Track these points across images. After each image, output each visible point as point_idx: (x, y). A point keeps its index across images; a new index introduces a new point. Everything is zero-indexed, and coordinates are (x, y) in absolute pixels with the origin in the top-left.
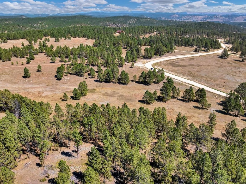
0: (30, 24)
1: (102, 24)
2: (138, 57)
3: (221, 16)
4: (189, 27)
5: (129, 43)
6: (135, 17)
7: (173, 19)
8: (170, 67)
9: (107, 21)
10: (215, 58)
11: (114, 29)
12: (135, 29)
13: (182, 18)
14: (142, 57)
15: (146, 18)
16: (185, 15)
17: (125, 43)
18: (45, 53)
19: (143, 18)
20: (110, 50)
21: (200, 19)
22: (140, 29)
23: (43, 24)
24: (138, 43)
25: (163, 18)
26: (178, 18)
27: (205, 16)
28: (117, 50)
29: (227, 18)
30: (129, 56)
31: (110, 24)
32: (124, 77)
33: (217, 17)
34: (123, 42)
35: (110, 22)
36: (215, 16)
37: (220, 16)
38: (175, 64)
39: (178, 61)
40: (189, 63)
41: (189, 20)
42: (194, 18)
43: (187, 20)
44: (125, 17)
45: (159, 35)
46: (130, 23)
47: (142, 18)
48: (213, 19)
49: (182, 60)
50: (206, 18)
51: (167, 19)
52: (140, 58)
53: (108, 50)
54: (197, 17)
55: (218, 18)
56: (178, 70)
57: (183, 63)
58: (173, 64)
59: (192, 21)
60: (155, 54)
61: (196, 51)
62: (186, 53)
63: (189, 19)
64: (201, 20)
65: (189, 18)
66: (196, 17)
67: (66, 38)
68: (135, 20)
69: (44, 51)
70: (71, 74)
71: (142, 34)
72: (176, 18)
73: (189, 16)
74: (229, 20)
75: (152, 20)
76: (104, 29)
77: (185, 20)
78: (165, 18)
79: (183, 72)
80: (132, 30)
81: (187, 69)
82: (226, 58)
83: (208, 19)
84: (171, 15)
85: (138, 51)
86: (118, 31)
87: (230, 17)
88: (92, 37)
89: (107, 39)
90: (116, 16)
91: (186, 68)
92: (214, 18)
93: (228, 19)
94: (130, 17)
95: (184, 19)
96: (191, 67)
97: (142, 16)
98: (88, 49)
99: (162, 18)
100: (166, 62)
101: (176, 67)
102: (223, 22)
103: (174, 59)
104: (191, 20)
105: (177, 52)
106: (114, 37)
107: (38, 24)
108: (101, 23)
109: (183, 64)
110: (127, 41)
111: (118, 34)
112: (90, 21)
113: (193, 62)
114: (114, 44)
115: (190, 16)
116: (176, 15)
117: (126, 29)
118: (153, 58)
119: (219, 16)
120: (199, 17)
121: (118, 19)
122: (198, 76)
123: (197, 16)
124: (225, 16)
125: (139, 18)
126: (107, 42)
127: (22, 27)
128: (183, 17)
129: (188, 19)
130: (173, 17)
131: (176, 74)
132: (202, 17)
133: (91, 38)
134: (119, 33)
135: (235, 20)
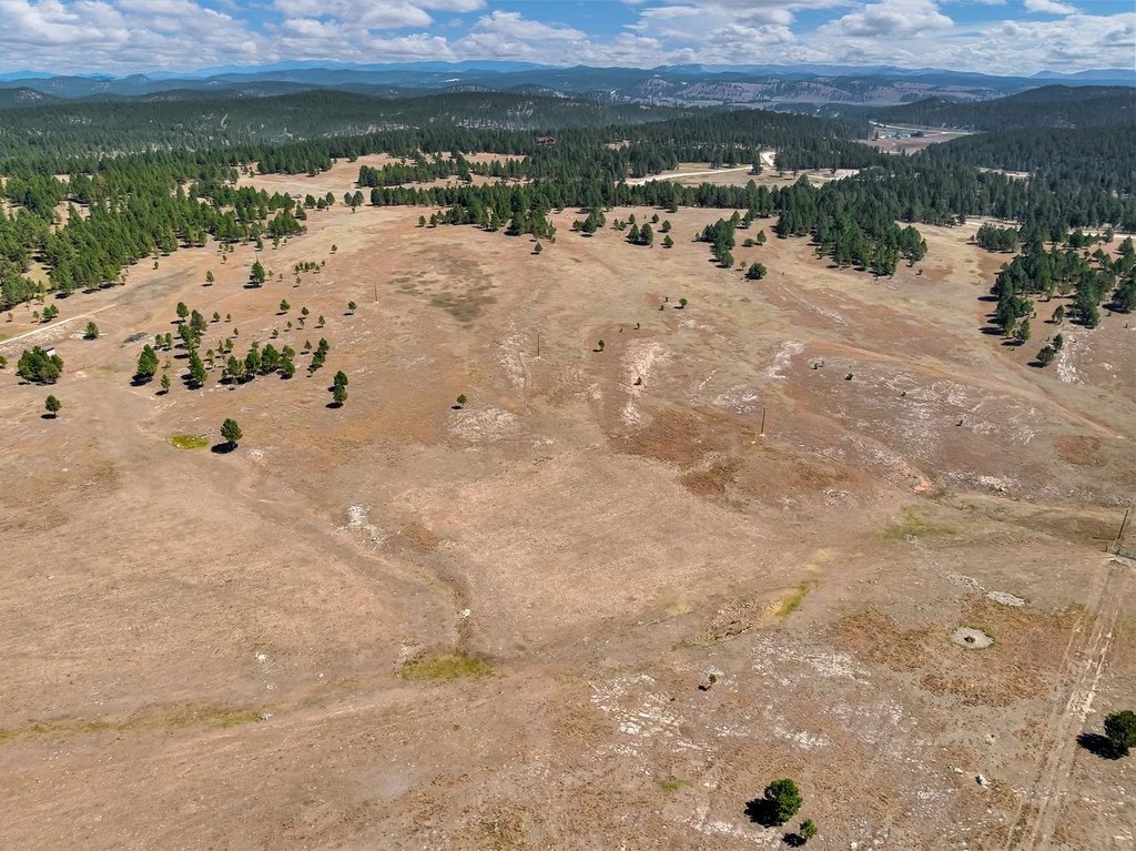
3: (824, 84)
4: (706, 126)
6: (528, 96)
7: (651, 98)
10: (741, 175)
13: (684, 92)
16: (693, 81)
21: (749, 96)
25: (614, 94)
26: (669, 92)
27: (770, 84)
33: (813, 85)
36: (805, 84)
37: (820, 82)
41: (708, 99)
42: (726, 93)
43: (702, 98)
48: (797, 95)
50: (770, 93)
51: (627, 98)
54: (738, 89)
55: (814, 93)
59: (721, 103)
61: (713, 167)
62: (697, 170)
63: (711, 96)
64: (751, 102)
65: (708, 90)
66: (735, 87)
72: (660, 94)
73: (709, 84)
74: (852, 99)
77: (694, 98)
78: (621, 95)
82: (759, 172)
83: (779, 95)
84: (641, 82)
87: (854, 85)
92: (802, 89)
93: (849, 94)
95: (692, 95)
99: (609, 96)
102: (826, 106)
104: (718, 100)
105: (683, 169)
115: (713, 82)
116: (661, 81)
119: (817, 82)
120: (745, 86)
123: (739, 83)
124: (842, 82)
128: (685, 87)
129: (706, 96)
130: (650, 88)
132: (759, 87)
135: (871, 98)
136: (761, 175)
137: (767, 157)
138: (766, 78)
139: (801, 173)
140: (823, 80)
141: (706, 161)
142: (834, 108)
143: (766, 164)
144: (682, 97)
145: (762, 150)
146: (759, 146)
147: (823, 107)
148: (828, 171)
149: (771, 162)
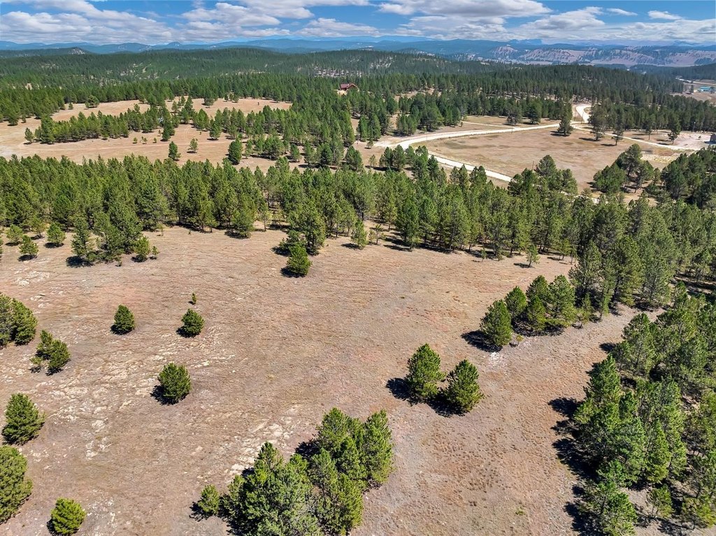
0: (109, 72)
1: (301, 71)
2: (383, 133)
3: (632, 51)
5: (366, 106)
6: (391, 54)
7: (499, 59)
8: (445, 149)
9: (316, 63)
10: (543, 135)
11: (334, 81)
12: (383, 81)
13: (525, 56)
14: (392, 134)
15: (420, 55)
16: (532, 49)
17: (357, 107)
18: (191, 124)
19: (412, 55)
20: (326, 118)
21: (574, 59)
22: (397, 81)
23: (144, 71)
24: (387, 107)
25: (471, 57)
26: (514, 56)
27: (590, 51)
28: (342, 118)
29: (649, 57)
30: (364, 128)
31: (322, 71)
32: (354, 156)
33: (624, 52)
34: (353, 105)
35: (323, 67)
36: (618, 51)
37: (629, 50)
38: (455, 144)
39: (464, 140)
40: (485, 143)
41: (542, 61)
42: (556, 57)
43: (537, 60)
44: (365, 52)
45: (440, 94)
46: (375, 68)
47: (408, 55)
48: (611, 59)
49: (474, 138)
50: (590, 57)
51: (480, 59)
52: (388, 135)
53: (323, 118)
54: (566, 54)
55: (624, 57)
56: (458, 154)
57: (473, 143)
58: (450, 144)
59: (551, 63)
60: (419, 128)
61: (510, 123)
62: (486, 127)
63: (545, 59)
64: (576, 62)
65: (543, 55)
66: (564, 53)
67: (226, 98)
68: (389, 61)
69: (191, 122)
70: (253, 156)
71: (400, 91)
72: (508, 57)
73: (544, 51)
74: (655, 62)
75: (435, 60)
76: (309, 80)
77: (532, 60)
78: (476, 56)
79: (468, 155)
80: (378, 83)
81: (477, 152)
82: (565, 136)
83: (597, 59)
84: (494, 48)
85: (383, 120)
86: (343, 86)
87: (657, 52)
88: (284, 96)
89: (320, 98)
90: (339, 50)
91: (477, 150)
92: (614, 55)
93: (653, 59)
94: (377, 52)
95: (530, 58)
96: (486, 148)
97: (411, 49)
98: (283, 115)
99: (467, 57)
100: (439, 142)
101: (458, 148)
102: (634, 66)
103: (456, 137)
104: (549, 61)
105: (469, 125)
106: (335, 95)
107: (131, 71)
108: (299, 69)
109: (471, 145)
110: (362, 102)
111: (343, 92)
112: (268, 64)
113: (495, 142)
114: (334, 108)
115: (547, 50)
116: (509, 48)
117: (362, 80)
118: (415, 134)
119: (626, 50)
120: (571, 52)
121: (343, 58)
122: (493, 161)
123: (567, 51)
124: (647, 50)
125: (402, 56)
126: (319, 104)
127: (92, 77)
128: (527, 53)
129: (541, 59)
130: (500, 53)
131: (452, 158)
132: (582, 53)
133: (283, 100)
134: (345, 89)
135: (671, 61)
136: (571, 137)
137: (582, 110)
138: (588, 47)
139: (629, 138)
140: (631, 49)
141: (504, 114)
142: (641, 68)
143: (579, 119)
144: (523, 59)
145: (576, 102)
146: (574, 97)
147: (631, 68)
148: (665, 134)
149: (586, 117)
